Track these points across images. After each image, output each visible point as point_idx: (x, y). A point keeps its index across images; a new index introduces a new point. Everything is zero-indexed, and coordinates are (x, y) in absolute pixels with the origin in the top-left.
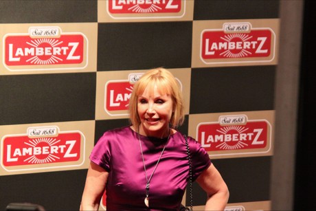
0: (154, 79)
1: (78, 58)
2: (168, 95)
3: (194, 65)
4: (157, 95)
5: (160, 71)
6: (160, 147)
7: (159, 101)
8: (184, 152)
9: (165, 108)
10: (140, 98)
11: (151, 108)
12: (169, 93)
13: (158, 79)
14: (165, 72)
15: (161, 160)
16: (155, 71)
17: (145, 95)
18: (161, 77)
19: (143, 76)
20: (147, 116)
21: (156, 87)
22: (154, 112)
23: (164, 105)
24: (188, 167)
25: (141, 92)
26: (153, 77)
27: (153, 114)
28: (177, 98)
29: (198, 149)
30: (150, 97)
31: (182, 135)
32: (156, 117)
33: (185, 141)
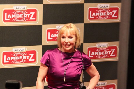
0: (68, 28)
1: (34, 19)
2: (74, 35)
3: (85, 22)
4: (69, 35)
5: (71, 25)
6: (71, 57)
7: (70, 37)
8: (80, 59)
9: (72, 40)
10: (62, 36)
11: (67, 40)
12: (74, 34)
13: (70, 28)
14: (72, 25)
15: (71, 62)
16: (68, 25)
17: (64, 35)
18: (71, 27)
19: (63, 27)
20: (65, 44)
21: (69, 31)
22: (68, 42)
23: (72, 39)
24: (82, 65)
25: (62, 33)
26: (67, 27)
27: (68, 43)
28: (78, 36)
29: (86, 57)
30: (66, 35)
31: (80, 51)
32: (69, 44)
33: (81, 54)
